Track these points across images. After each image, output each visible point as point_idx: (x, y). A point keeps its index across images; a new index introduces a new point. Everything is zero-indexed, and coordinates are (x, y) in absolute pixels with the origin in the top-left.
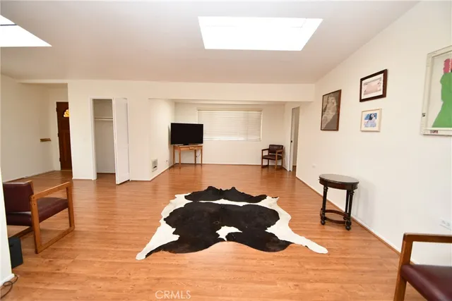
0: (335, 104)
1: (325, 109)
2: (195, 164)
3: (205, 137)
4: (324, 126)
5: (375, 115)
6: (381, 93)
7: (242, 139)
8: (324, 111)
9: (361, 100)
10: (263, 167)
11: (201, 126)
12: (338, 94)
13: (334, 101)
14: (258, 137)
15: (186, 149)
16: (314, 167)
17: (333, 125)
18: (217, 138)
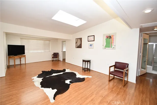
0: (80, 41)
1: (77, 42)
2: (21, 64)
3: (26, 51)
4: (77, 47)
5: (92, 45)
6: (93, 40)
7: (43, 51)
8: (76, 43)
9: (88, 41)
10: (53, 61)
11: (24, 46)
12: (81, 39)
13: (80, 40)
14: (49, 50)
15: (18, 57)
16: (73, 58)
17: (80, 47)
18: (31, 51)
